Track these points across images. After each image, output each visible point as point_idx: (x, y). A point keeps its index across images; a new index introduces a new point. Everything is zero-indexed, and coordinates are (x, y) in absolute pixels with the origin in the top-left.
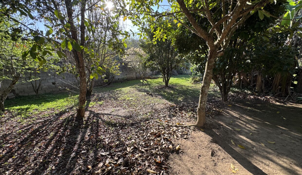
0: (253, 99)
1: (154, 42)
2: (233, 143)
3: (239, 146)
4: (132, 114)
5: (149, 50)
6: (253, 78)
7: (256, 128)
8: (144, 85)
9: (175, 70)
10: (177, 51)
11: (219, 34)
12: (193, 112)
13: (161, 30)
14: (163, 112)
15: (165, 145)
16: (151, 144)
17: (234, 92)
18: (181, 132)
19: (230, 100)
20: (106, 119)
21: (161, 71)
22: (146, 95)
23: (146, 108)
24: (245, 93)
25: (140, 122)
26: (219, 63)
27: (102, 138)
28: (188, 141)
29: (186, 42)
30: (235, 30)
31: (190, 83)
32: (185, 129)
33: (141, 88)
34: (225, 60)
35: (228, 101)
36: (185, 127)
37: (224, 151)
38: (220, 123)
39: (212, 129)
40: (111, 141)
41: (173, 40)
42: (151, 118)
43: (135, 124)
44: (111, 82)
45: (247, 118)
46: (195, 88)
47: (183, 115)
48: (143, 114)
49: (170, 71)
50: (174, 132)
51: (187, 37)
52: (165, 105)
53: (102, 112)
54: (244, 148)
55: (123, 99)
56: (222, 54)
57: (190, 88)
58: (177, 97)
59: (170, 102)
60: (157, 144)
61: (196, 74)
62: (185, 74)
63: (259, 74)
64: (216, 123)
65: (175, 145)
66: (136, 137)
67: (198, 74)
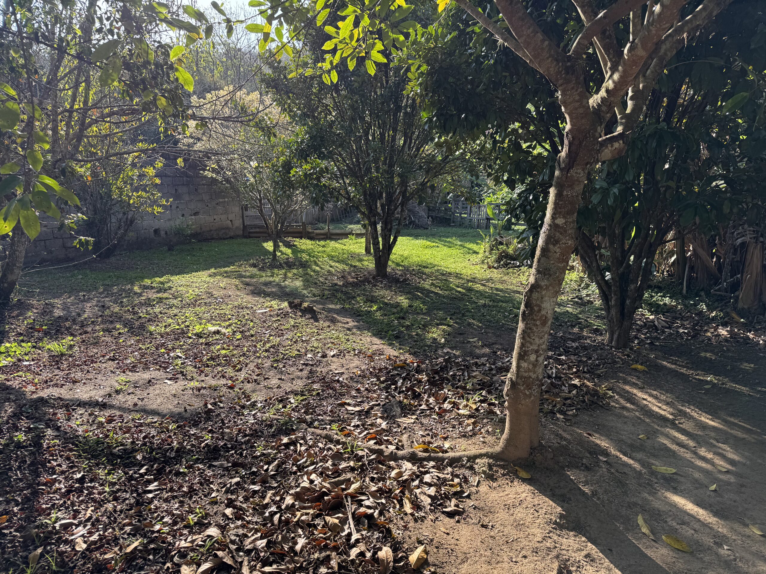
0: (726, 340)
1: (329, 72)
2: (645, 530)
3: (669, 541)
4: (214, 404)
5: (308, 105)
6: (731, 256)
7: (732, 462)
8: (280, 267)
9: (420, 203)
10: (430, 120)
11: (609, 64)
12: (489, 392)
13: (363, 17)
14: (358, 390)
15: (362, 547)
16: (296, 543)
17: (656, 308)
18: (435, 485)
19: (641, 342)
20: (80, 430)
21: (357, 208)
22: (286, 315)
23: (282, 373)
24: (700, 313)
25: (249, 441)
26: (605, 185)
27: (57, 525)
28: (462, 526)
29: (472, 82)
30: (674, 52)
31: (483, 262)
32: (449, 469)
33: (263, 280)
34: (629, 177)
35: (631, 349)
36: (454, 462)
37: (607, 563)
38: (598, 442)
39: (563, 468)
40: (100, 539)
41: (413, 69)
42: (305, 421)
43: (227, 450)
44: (115, 246)
45: (703, 419)
46: (500, 286)
47: (447, 406)
48: (268, 403)
49: (399, 209)
50: (405, 485)
51: (478, 60)
52: (371, 358)
53: (64, 393)
54: (687, 549)
55: (173, 331)
56: (620, 151)
57: (478, 287)
58: (425, 327)
59: (390, 345)
60: (326, 546)
61: (508, 227)
62: (461, 224)
63: (757, 239)
64: (581, 442)
65: (406, 546)
66: (229, 511)
67: (516, 228)
